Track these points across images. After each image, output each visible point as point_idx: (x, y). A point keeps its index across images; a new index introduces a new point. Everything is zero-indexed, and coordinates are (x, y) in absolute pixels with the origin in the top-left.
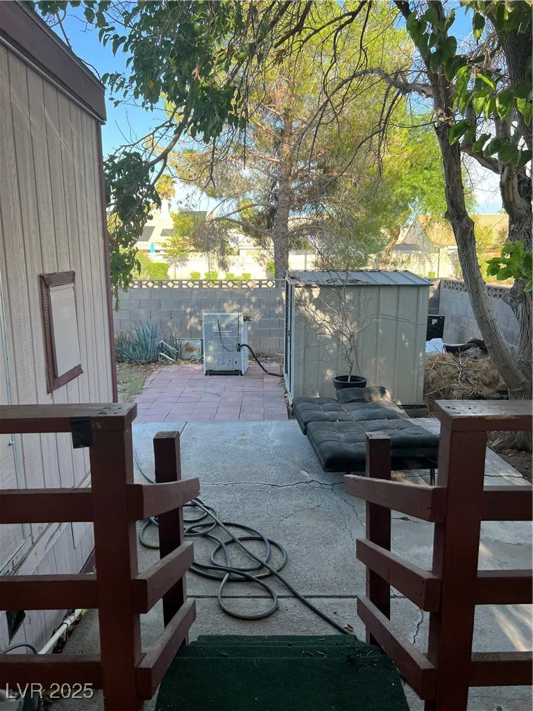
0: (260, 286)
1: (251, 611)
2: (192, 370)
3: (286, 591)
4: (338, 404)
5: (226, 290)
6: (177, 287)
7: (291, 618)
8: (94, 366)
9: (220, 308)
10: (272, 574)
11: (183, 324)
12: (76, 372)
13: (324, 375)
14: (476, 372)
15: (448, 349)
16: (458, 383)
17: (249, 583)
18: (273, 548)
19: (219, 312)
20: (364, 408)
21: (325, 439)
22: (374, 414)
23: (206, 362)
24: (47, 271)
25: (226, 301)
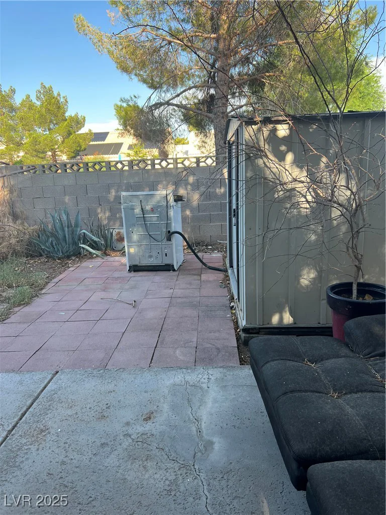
0: (198, 165)
5: (161, 171)
11: (112, 211)
13: (298, 277)
23: (129, 256)
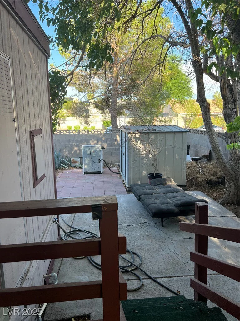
0: (107, 133)
1: (131, 286)
2: (77, 172)
3: (145, 276)
4: (151, 186)
5: (91, 135)
6: (68, 133)
7: (150, 289)
8: (48, 173)
9: (88, 143)
10: (137, 268)
11: (71, 150)
12: (44, 176)
13: (142, 173)
14: (207, 169)
15: (193, 159)
16: (200, 175)
17: (127, 273)
18: (134, 255)
19: (88, 145)
20: (164, 188)
21: (151, 203)
22: (169, 190)
23: (84, 168)
24: (33, 129)
25: (91, 139)
